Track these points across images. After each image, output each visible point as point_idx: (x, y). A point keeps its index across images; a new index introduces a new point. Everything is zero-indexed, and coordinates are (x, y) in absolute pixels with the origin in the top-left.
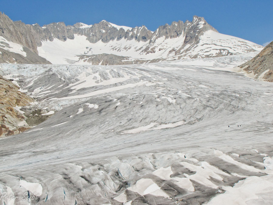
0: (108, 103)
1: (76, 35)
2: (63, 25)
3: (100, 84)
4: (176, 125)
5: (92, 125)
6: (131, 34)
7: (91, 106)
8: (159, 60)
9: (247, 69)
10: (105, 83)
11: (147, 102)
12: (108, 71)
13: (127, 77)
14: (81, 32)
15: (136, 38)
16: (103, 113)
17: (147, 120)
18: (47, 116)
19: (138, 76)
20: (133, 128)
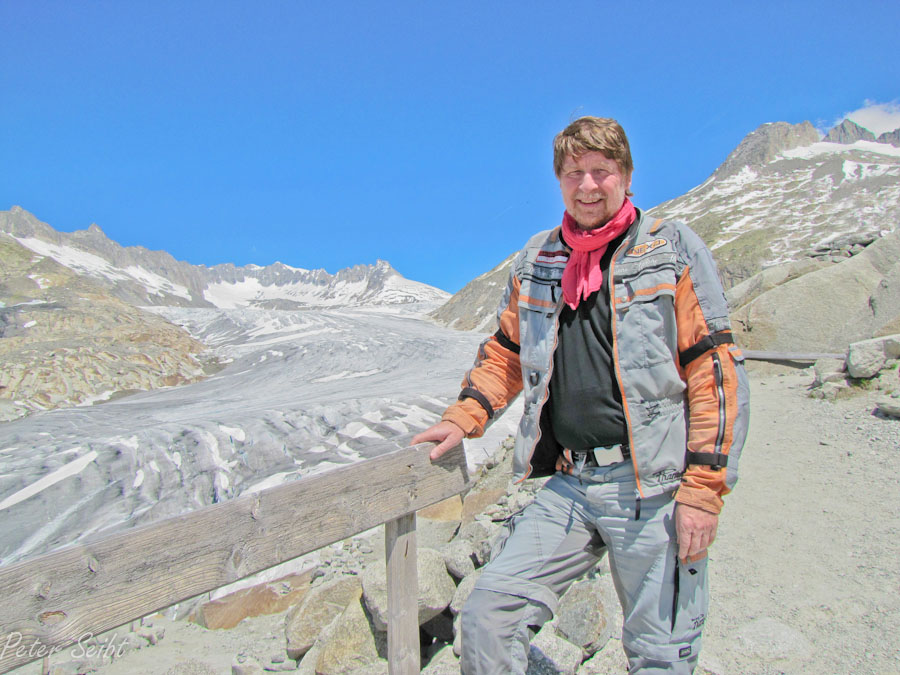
0: (294, 351)
1: (246, 278)
2: (232, 265)
3: (280, 330)
4: (370, 373)
5: (279, 373)
6: (308, 277)
7: (275, 353)
8: (340, 306)
9: (436, 317)
10: (285, 329)
11: (336, 349)
12: (288, 317)
13: (310, 324)
14: (252, 274)
15: (314, 282)
16: (289, 361)
17: (339, 368)
18: (226, 364)
19: (322, 323)
20: (324, 376)
